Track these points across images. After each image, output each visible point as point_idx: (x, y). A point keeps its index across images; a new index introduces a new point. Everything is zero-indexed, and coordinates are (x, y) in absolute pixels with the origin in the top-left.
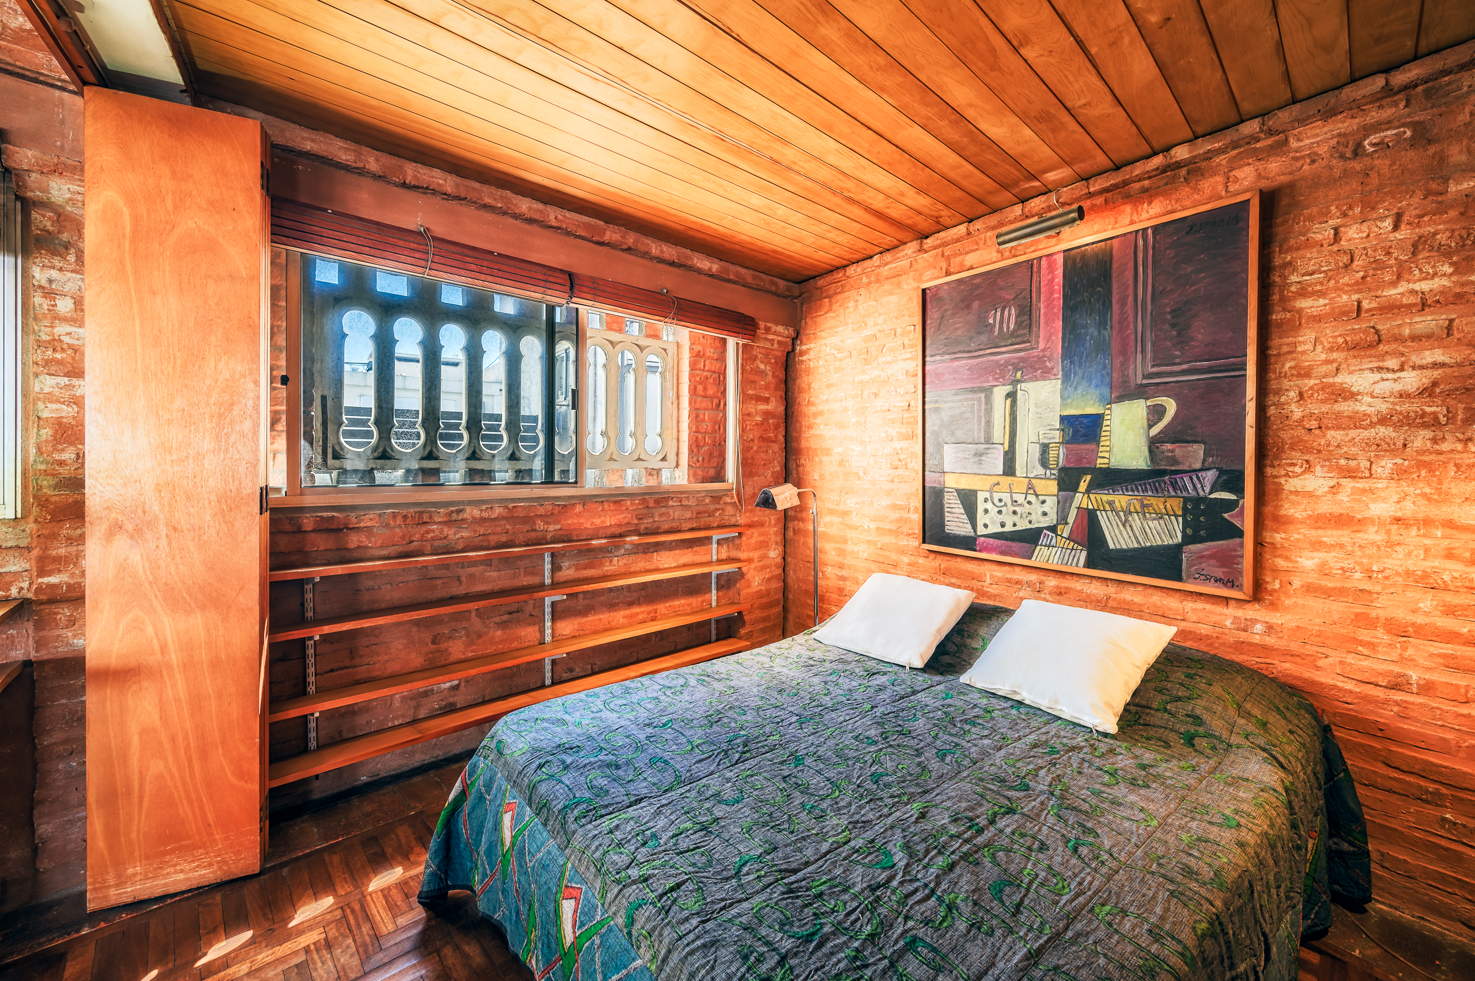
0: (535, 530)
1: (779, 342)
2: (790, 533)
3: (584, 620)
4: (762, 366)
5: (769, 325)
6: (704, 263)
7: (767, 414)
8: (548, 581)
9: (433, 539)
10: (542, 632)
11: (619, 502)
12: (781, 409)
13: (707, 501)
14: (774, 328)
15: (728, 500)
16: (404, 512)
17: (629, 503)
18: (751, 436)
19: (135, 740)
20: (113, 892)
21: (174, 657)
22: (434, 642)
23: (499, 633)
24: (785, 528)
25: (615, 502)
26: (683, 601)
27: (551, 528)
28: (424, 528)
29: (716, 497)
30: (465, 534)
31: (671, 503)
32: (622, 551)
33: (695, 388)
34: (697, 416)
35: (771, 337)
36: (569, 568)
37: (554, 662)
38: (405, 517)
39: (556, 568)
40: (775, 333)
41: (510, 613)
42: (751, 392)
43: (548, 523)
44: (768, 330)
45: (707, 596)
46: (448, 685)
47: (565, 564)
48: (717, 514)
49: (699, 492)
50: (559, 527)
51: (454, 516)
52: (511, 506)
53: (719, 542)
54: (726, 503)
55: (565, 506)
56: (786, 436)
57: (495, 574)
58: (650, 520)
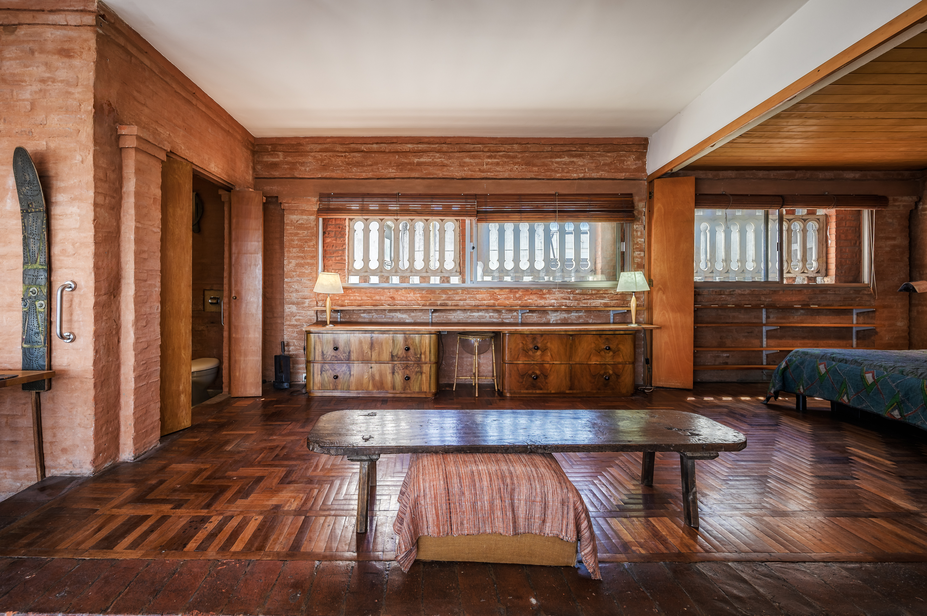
0: (760, 300)
1: (904, 206)
2: (914, 314)
3: (780, 341)
4: (890, 221)
5: (896, 197)
6: (850, 175)
7: (894, 247)
8: (764, 322)
9: (723, 301)
10: (762, 342)
11: (800, 290)
12: (906, 243)
13: (851, 292)
14: (900, 198)
15: (866, 292)
16: (716, 290)
17: (805, 291)
18: (882, 259)
19: (663, 344)
20: (658, 383)
21: (673, 324)
22: (720, 338)
23: (744, 339)
24: (910, 311)
25: (798, 291)
26: (834, 342)
27: (768, 300)
28: (720, 296)
29: (857, 291)
30: (734, 300)
31: (829, 292)
32: (799, 314)
33: (840, 236)
34: (841, 250)
35: (897, 204)
36: (773, 318)
37: (767, 355)
38: (716, 292)
39: (768, 317)
40: (901, 201)
41: (748, 333)
42: (882, 235)
43: (766, 298)
44: (895, 200)
45: (850, 341)
46: (725, 355)
47: (772, 316)
48: (857, 299)
49: (845, 288)
50: (770, 300)
51: (732, 293)
52: (752, 289)
53: (858, 314)
54: (864, 294)
55: (775, 291)
56: (910, 258)
57: (743, 316)
58: (816, 300)
